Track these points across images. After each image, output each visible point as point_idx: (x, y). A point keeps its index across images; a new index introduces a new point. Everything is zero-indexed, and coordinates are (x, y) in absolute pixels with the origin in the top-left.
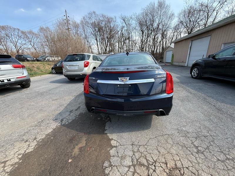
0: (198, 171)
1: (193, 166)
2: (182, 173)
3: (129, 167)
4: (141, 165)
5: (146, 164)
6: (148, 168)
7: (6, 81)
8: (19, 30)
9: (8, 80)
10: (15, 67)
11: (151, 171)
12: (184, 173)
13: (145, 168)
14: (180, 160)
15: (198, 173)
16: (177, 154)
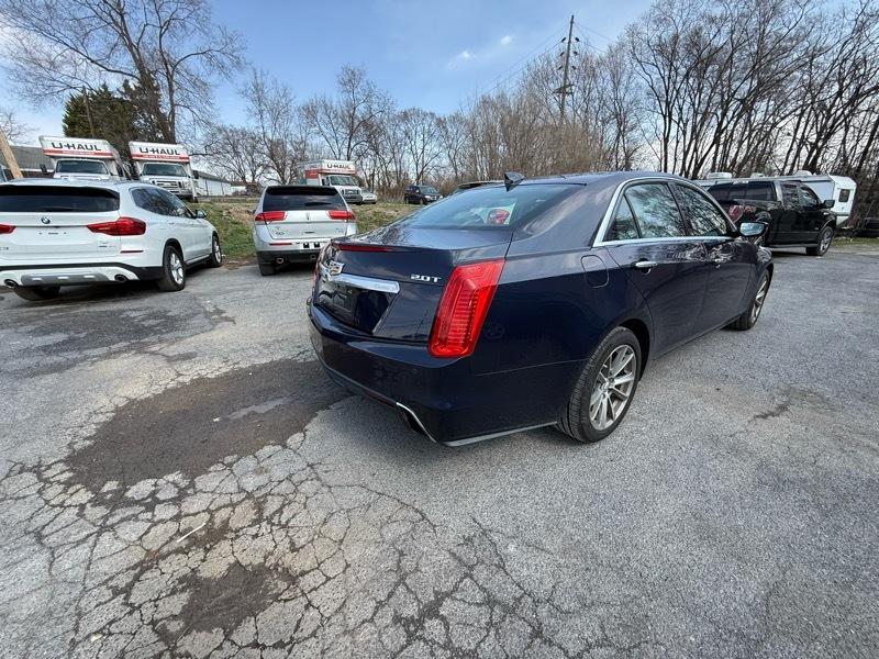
0: (314, 634)
1: (329, 619)
2: (283, 597)
3: (241, 490)
4: (259, 507)
5: (266, 514)
6: (257, 521)
7: (312, 247)
8: (432, 115)
9: (316, 246)
10: (333, 217)
11: (253, 530)
12: (286, 601)
13: (254, 517)
14: (328, 579)
15: (306, 639)
16: (348, 566)
